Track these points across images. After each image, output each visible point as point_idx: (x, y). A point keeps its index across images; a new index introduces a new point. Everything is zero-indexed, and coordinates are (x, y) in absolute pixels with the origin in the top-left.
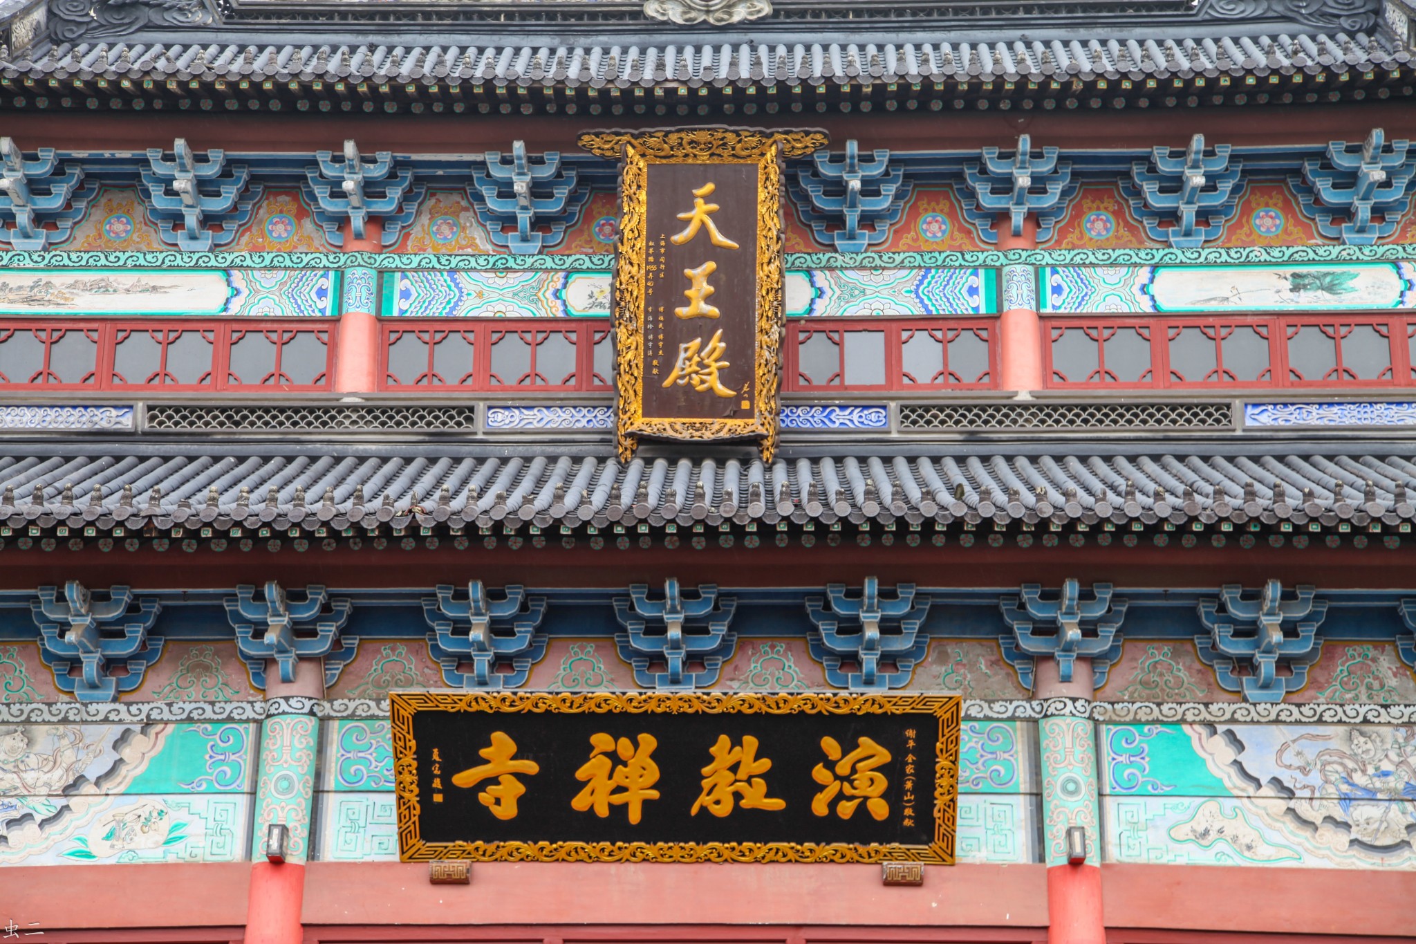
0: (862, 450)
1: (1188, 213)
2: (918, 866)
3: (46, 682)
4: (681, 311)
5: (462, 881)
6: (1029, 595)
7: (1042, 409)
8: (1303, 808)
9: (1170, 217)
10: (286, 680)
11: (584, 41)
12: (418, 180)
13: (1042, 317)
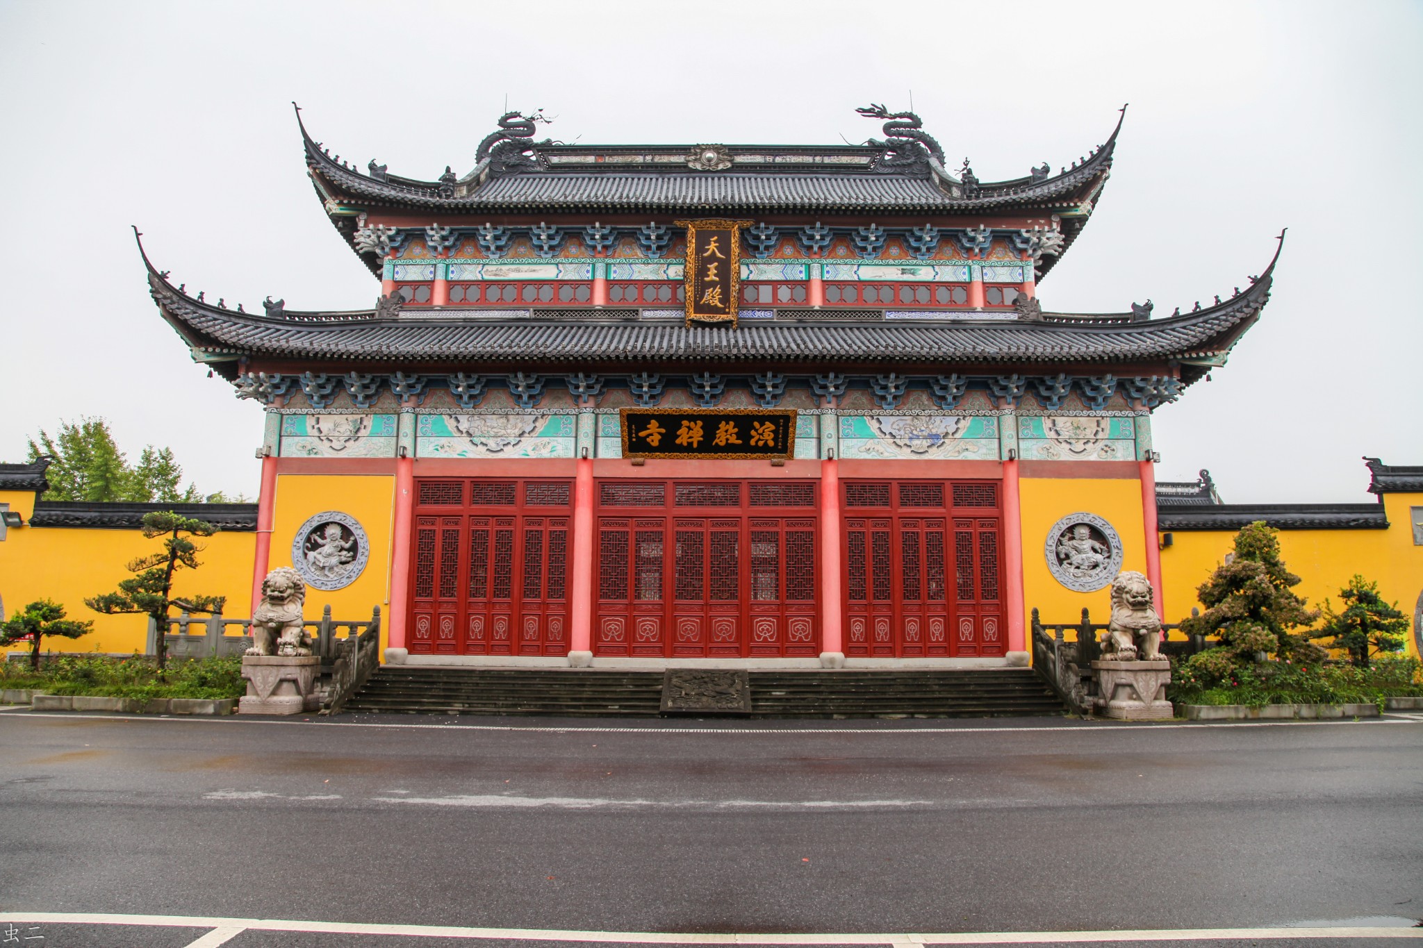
0: (765, 325)
1: (870, 248)
2: (783, 460)
3: (511, 402)
4: (706, 279)
5: (641, 465)
6: (819, 377)
7: (822, 311)
8: (898, 441)
9: (864, 249)
10: (585, 402)
11: (668, 176)
12: (619, 233)
13: (823, 281)
